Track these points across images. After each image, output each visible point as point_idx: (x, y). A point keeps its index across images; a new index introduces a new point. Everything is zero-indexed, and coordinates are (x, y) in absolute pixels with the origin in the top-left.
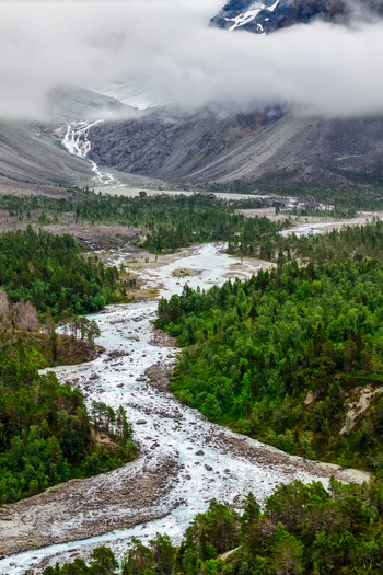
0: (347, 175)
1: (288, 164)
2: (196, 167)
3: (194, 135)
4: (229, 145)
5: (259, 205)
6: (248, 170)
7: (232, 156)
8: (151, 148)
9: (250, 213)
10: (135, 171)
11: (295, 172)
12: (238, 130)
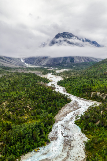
0: (56, 64)
1: (49, 63)
2: (38, 63)
3: (37, 60)
4: (41, 61)
5: (49, 68)
6: (44, 64)
7: (42, 62)
8: (32, 61)
9: (48, 69)
10: (30, 64)
11: (50, 64)
12: (42, 59)
